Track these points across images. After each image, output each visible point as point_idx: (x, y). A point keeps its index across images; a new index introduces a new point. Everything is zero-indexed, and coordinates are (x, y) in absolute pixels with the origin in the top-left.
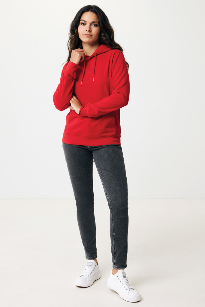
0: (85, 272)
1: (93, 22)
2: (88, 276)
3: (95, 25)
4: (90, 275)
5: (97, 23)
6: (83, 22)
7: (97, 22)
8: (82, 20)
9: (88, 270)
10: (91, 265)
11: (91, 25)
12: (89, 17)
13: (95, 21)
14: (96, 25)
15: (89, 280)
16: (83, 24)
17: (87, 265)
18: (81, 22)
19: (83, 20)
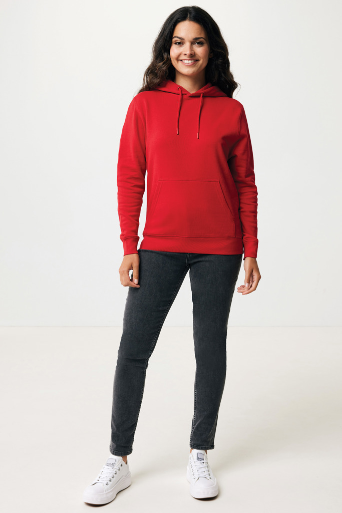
0: (102, 476)
1: (196, 39)
2: (105, 484)
3: (198, 43)
4: (109, 483)
5: (202, 40)
6: (179, 40)
7: (202, 38)
8: (175, 37)
9: (108, 472)
10: (113, 464)
11: (192, 43)
12: (186, 30)
13: (199, 36)
14: (201, 44)
15: (107, 492)
16: (178, 43)
17: (107, 465)
18: (174, 40)
19: (178, 37)
